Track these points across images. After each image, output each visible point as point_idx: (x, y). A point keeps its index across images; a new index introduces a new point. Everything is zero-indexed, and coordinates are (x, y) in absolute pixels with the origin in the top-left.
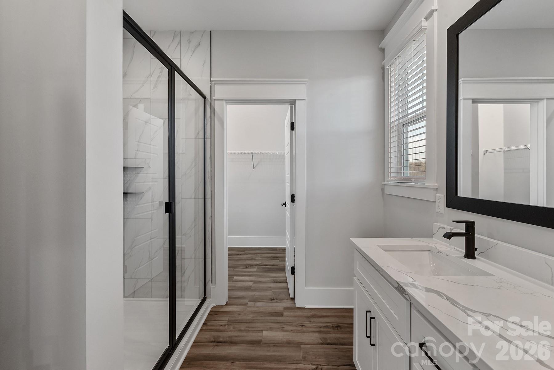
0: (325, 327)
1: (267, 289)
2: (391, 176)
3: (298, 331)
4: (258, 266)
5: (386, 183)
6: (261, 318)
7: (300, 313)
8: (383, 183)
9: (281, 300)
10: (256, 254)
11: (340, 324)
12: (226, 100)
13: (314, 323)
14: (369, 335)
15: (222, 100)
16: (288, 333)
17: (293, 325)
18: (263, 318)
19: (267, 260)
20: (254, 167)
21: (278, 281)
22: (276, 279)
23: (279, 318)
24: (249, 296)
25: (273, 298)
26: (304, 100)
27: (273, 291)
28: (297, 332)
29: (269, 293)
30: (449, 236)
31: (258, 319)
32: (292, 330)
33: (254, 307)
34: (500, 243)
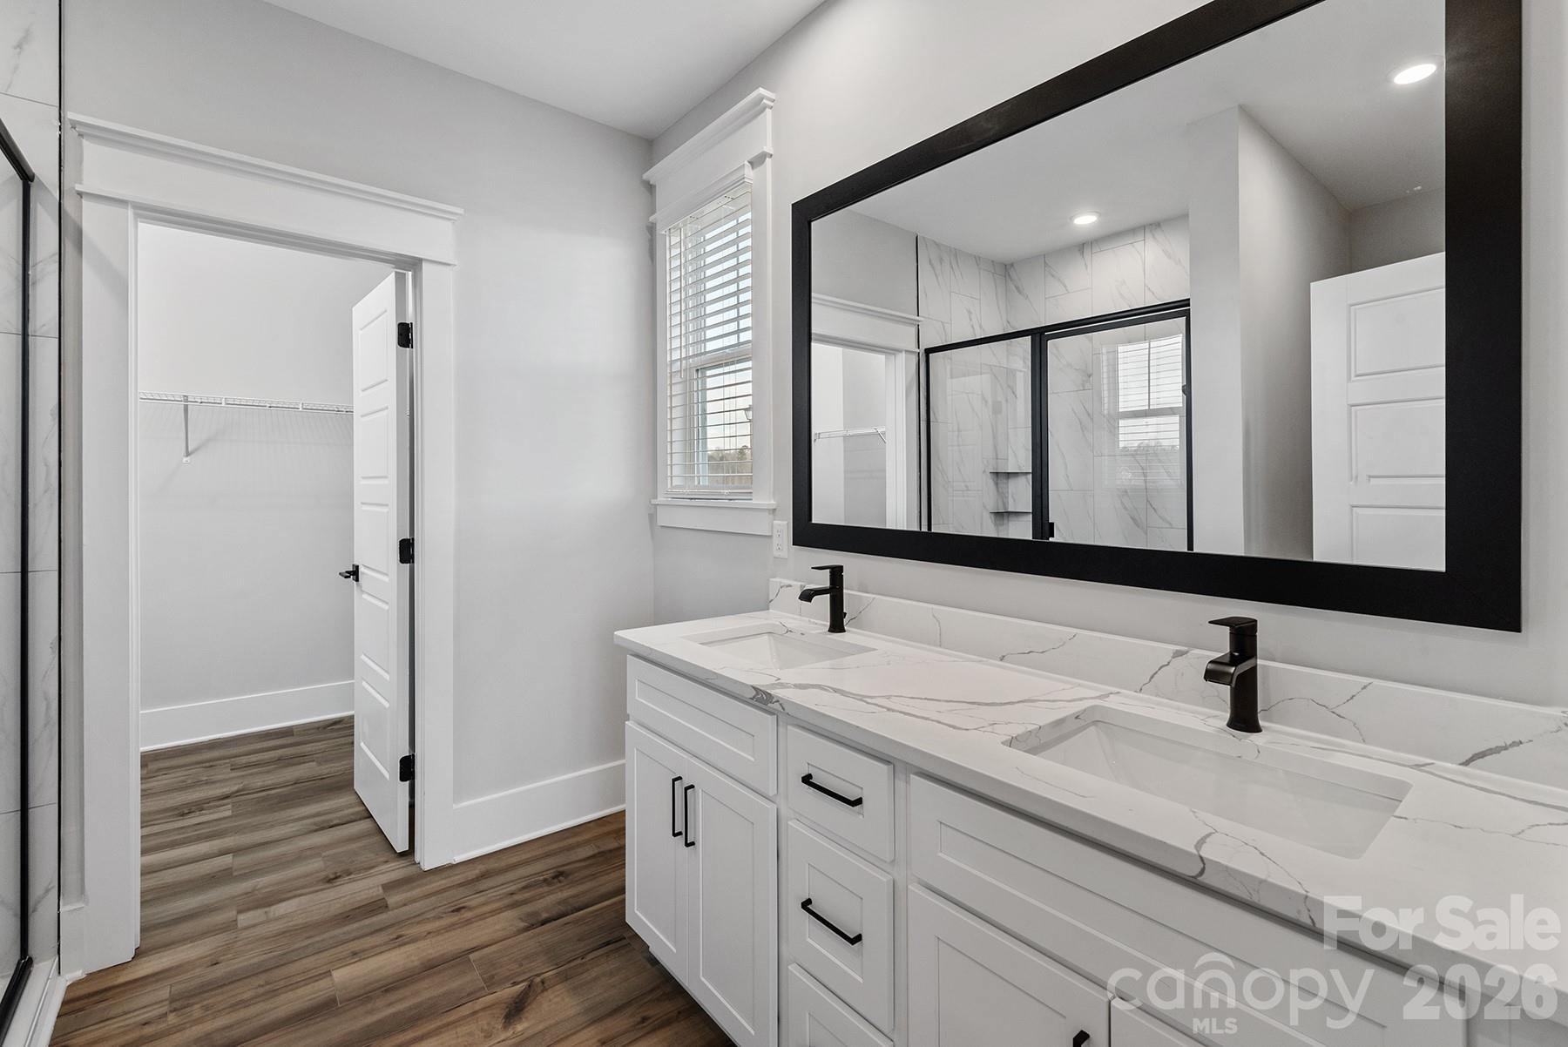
0: (524, 888)
1: (300, 857)
2: (674, 484)
3: (450, 928)
4: (235, 799)
5: (661, 499)
6: (309, 941)
7: (443, 882)
8: (653, 502)
9: (365, 869)
10: (210, 765)
11: (561, 869)
12: (137, 206)
13: (492, 891)
14: (680, 827)
15: (122, 202)
16: (421, 944)
17: (428, 919)
18: (317, 939)
19: (268, 772)
20: (190, 450)
21: (335, 822)
22: (323, 818)
23: (374, 919)
24: (234, 898)
25: (336, 873)
26: (449, 265)
27: (324, 854)
28: (447, 932)
29: (315, 865)
30: (807, 596)
31: (296, 950)
32: (429, 933)
33: (268, 921)
34: (878, 597)
